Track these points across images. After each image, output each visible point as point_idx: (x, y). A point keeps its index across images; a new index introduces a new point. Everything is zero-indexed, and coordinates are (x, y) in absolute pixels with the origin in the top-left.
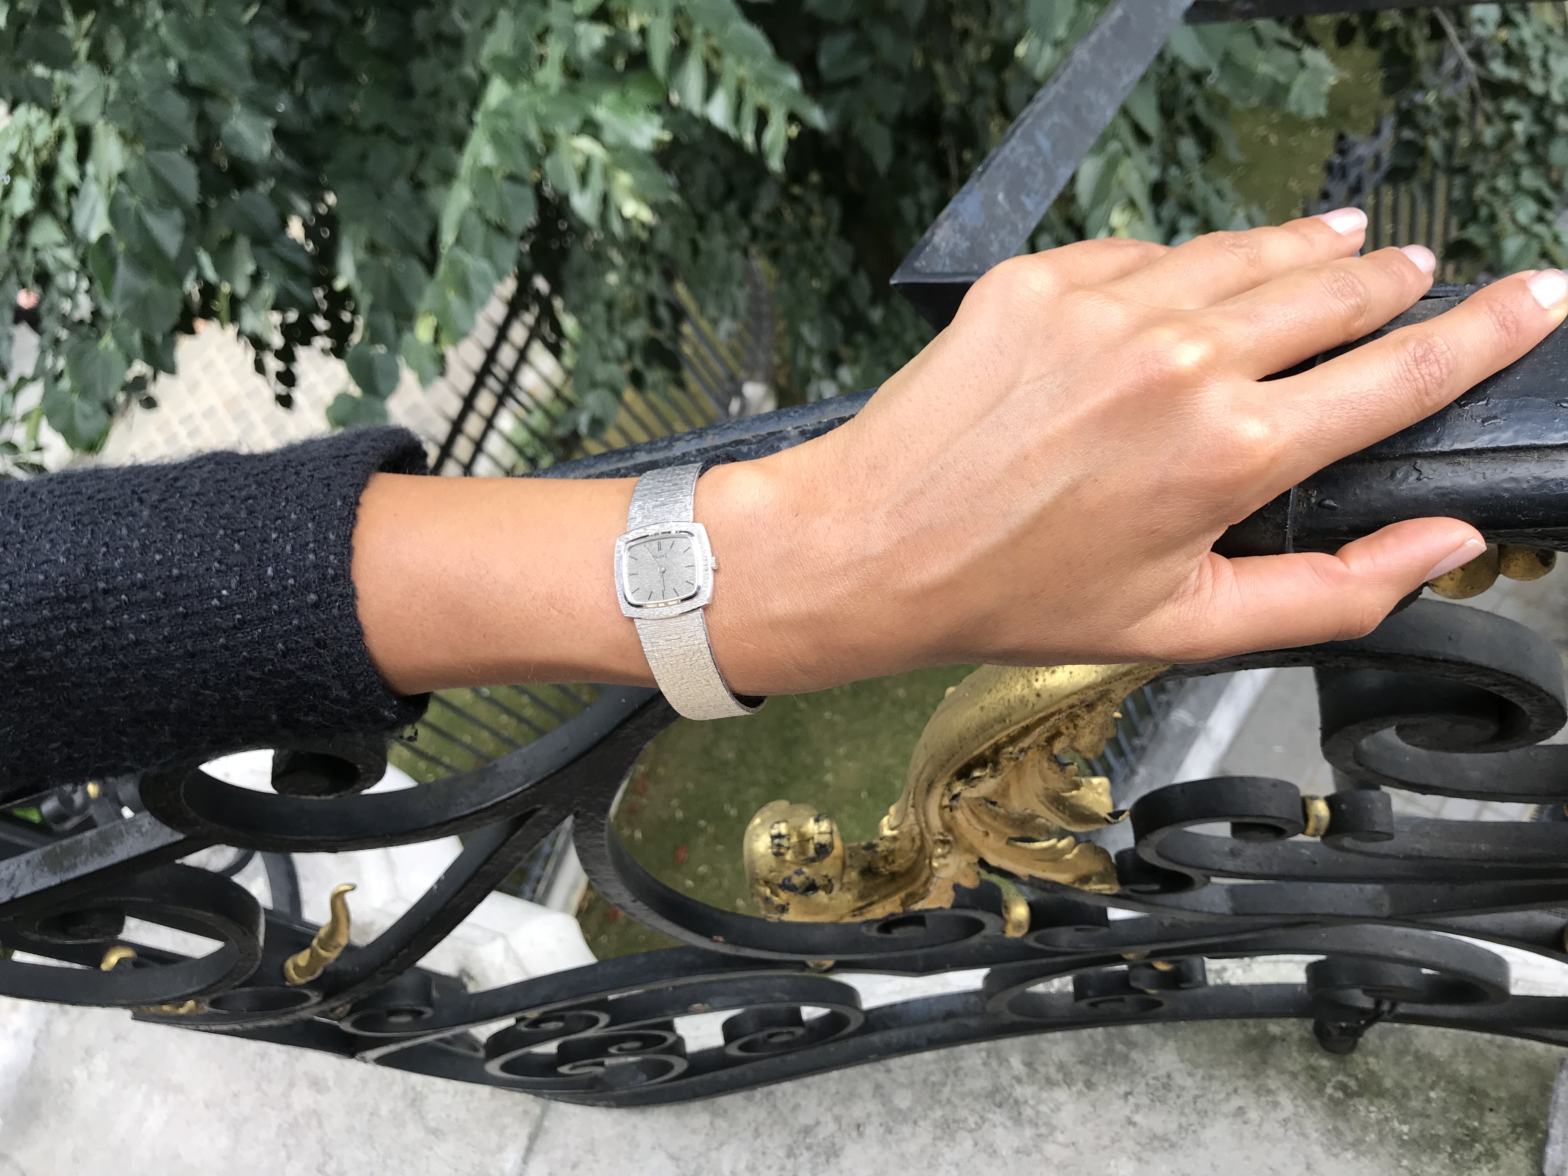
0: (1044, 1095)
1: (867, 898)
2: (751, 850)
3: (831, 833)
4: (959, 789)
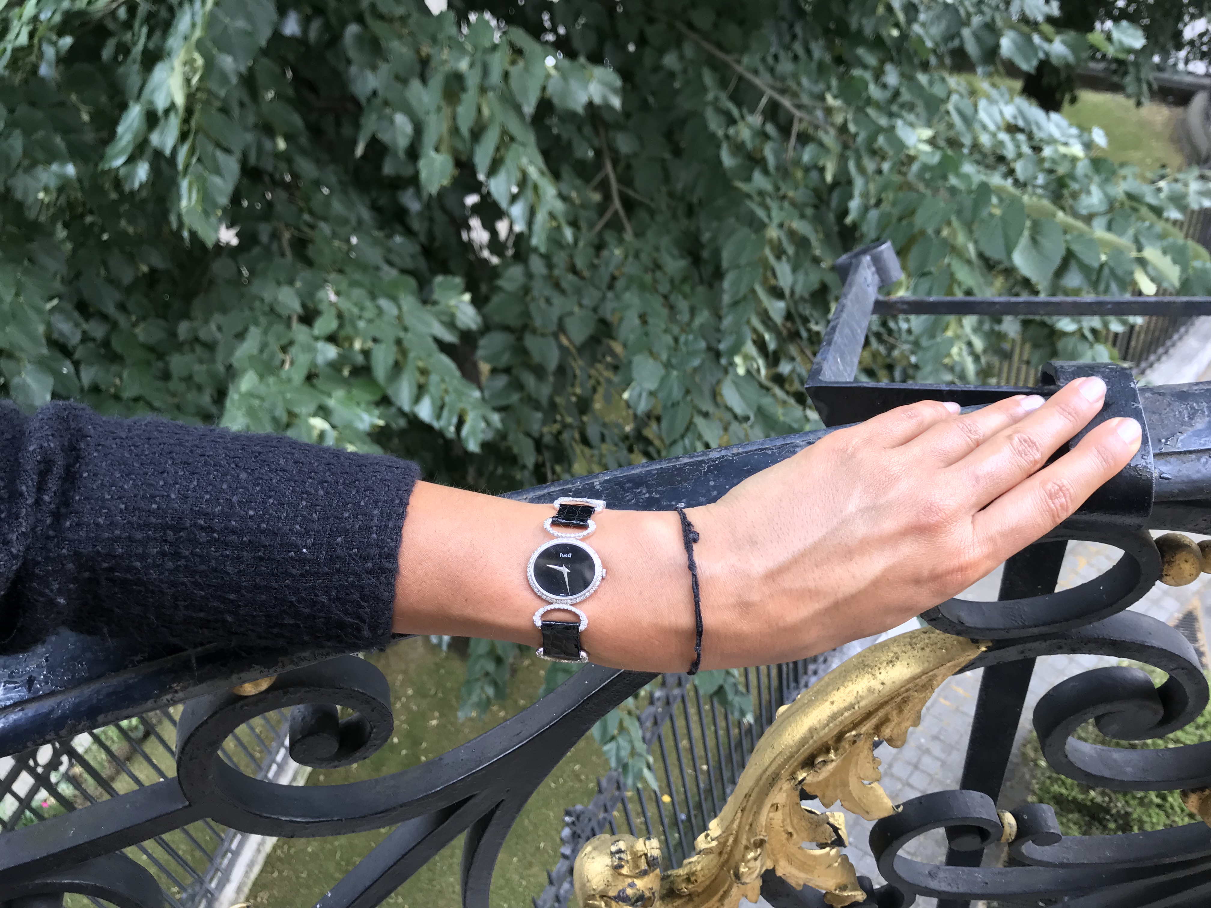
4: (804, 775)
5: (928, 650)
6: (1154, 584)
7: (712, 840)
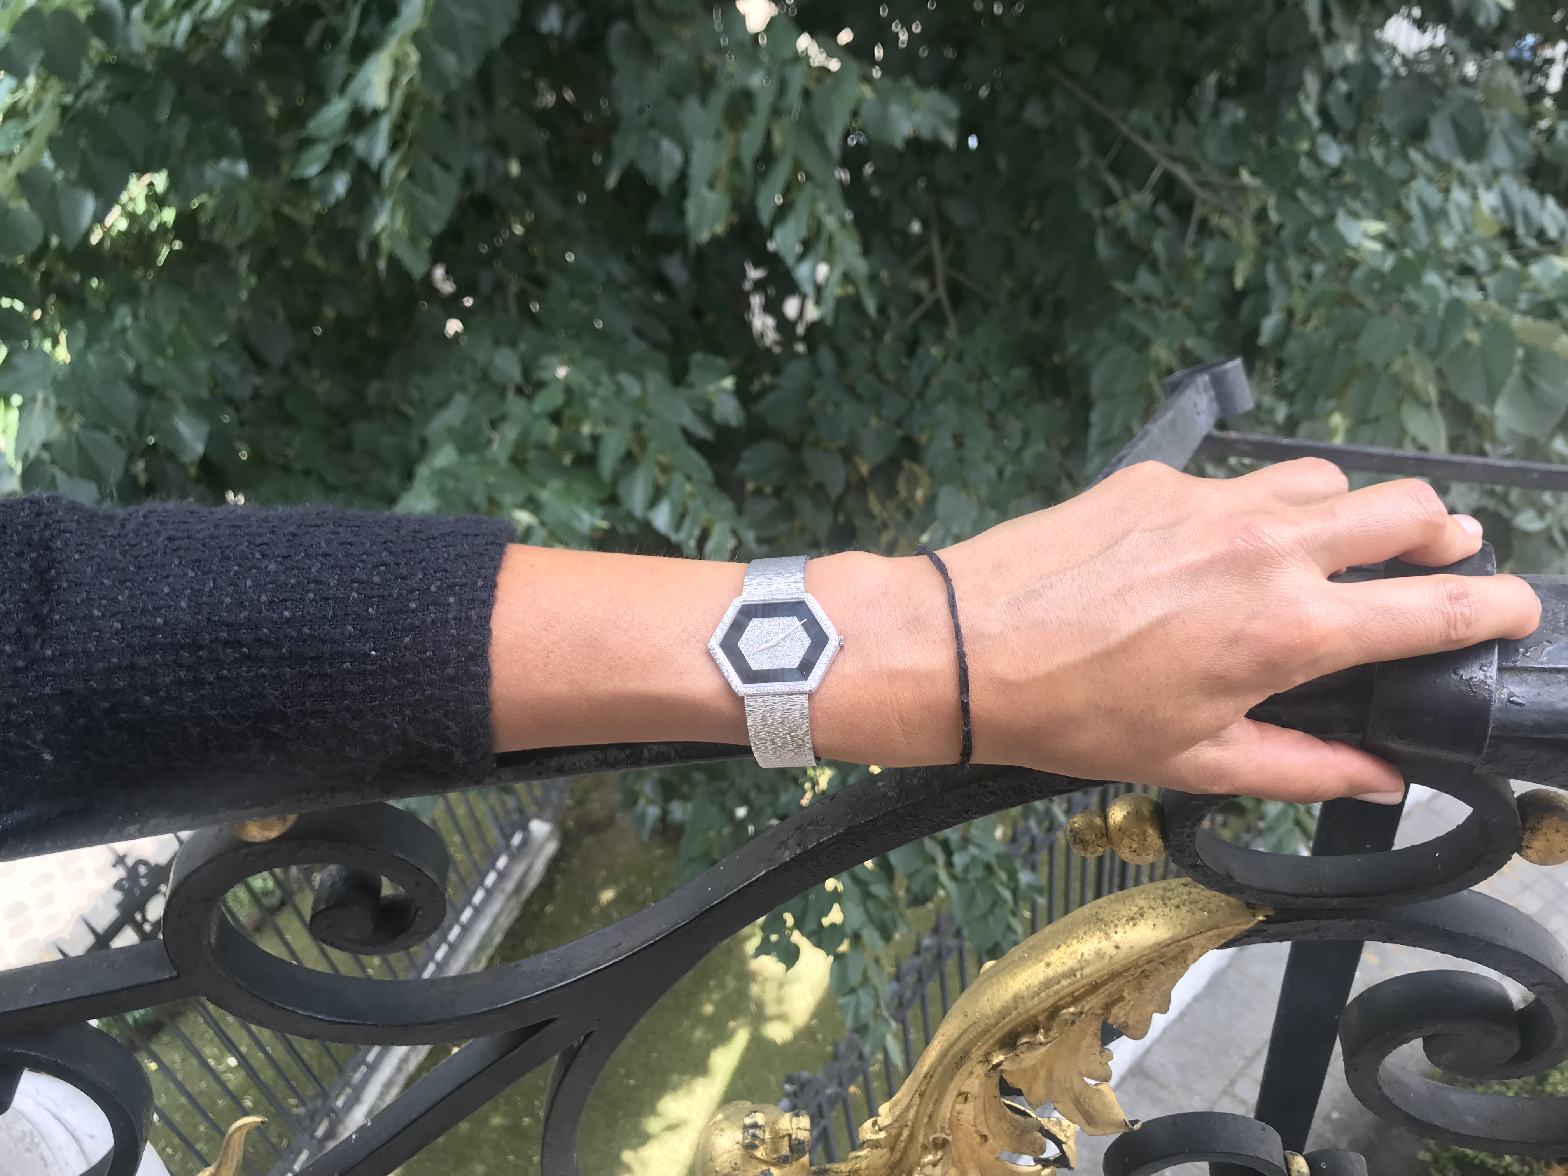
4: (1001, 1058)
5: (1184, 909)
6: (1510, 859)
7: (880, 1130)
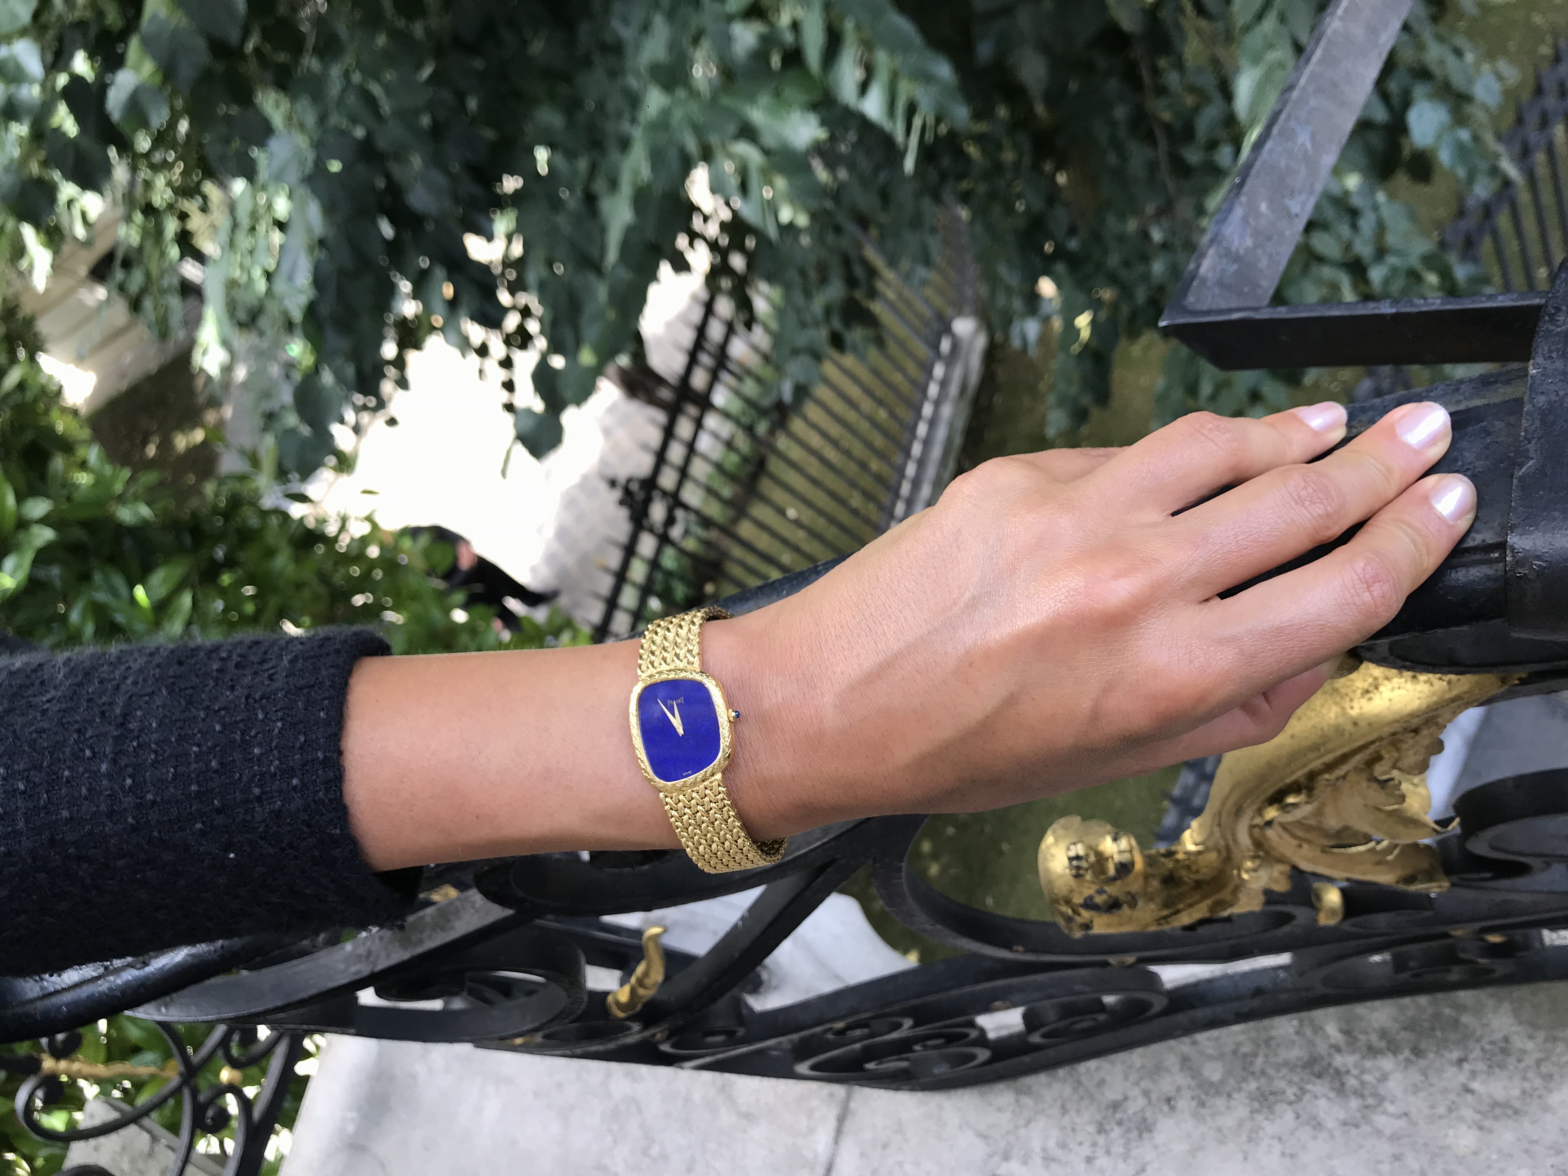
0: (1368, 1064)
1: (1171, 905)
2: (1047, 870)
3: (1131, 851)
